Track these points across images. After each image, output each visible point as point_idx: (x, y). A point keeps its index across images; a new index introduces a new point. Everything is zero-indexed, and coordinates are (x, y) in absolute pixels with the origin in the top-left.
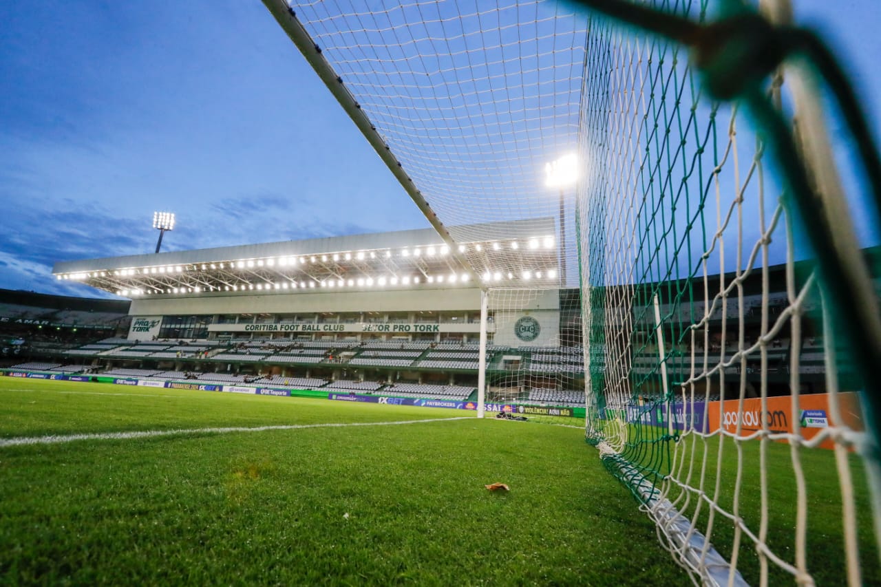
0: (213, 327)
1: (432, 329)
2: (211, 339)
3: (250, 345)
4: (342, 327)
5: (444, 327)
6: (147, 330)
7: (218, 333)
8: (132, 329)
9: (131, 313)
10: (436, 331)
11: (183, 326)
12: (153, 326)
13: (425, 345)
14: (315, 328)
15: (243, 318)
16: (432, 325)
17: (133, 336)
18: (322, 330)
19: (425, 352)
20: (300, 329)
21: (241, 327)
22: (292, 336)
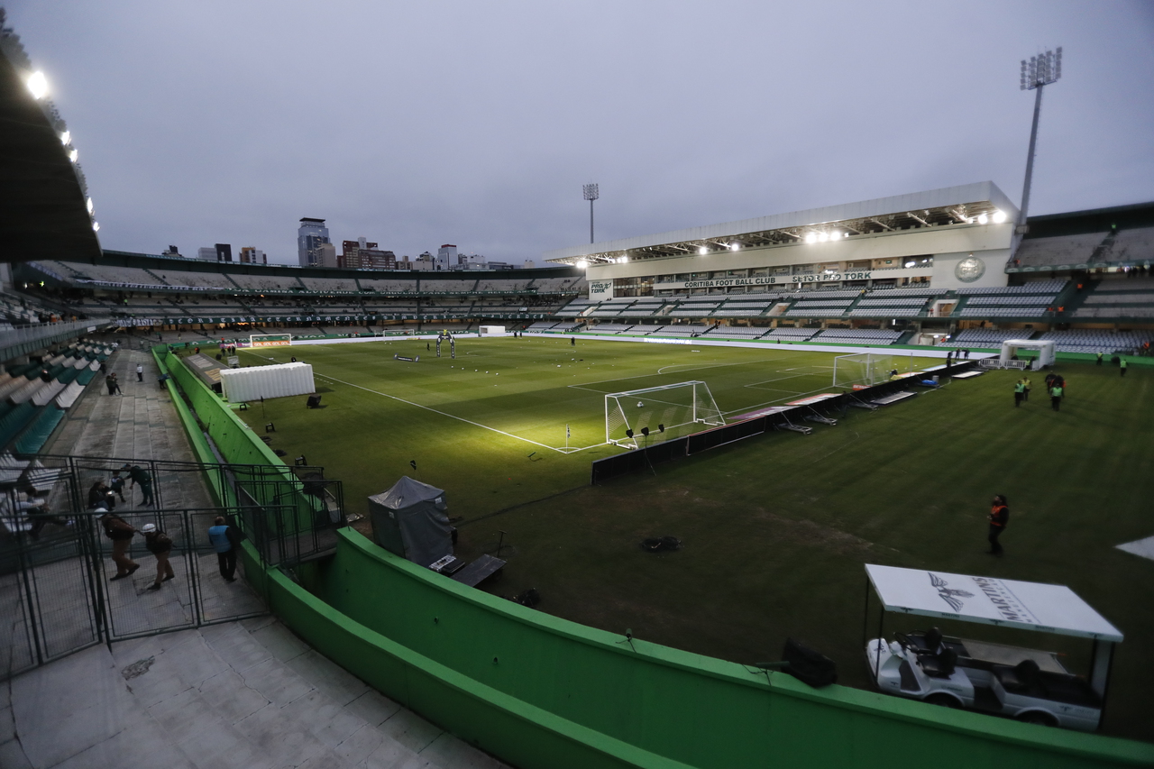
0: (656, 287)
1: (864, 276)
2: (657, 296)
3: (688, 300)
4: (773, 280)
5: (875, 275)
6: (603, 291)
7: (661, 291)
8: (590, 291)
9: (588, 278)
10: (867, 278)
11: (631, 287)
12: (607, 288)
13: (856, 293)
14: (748, 282)
15: (680, 277)
16: (864, 273)
17: (595, 297)
18: (755, 284)
19: (856, 299)
20: (734, 284)
21: (681, 285)
22: (726, 290)
